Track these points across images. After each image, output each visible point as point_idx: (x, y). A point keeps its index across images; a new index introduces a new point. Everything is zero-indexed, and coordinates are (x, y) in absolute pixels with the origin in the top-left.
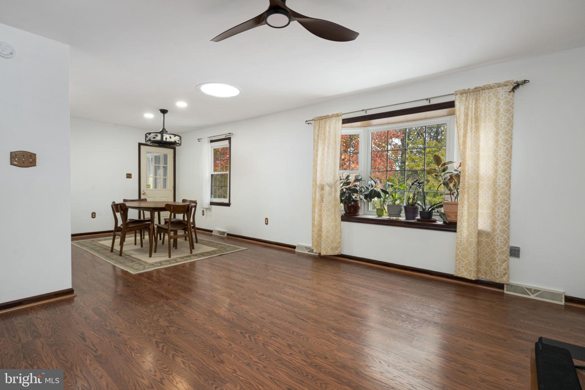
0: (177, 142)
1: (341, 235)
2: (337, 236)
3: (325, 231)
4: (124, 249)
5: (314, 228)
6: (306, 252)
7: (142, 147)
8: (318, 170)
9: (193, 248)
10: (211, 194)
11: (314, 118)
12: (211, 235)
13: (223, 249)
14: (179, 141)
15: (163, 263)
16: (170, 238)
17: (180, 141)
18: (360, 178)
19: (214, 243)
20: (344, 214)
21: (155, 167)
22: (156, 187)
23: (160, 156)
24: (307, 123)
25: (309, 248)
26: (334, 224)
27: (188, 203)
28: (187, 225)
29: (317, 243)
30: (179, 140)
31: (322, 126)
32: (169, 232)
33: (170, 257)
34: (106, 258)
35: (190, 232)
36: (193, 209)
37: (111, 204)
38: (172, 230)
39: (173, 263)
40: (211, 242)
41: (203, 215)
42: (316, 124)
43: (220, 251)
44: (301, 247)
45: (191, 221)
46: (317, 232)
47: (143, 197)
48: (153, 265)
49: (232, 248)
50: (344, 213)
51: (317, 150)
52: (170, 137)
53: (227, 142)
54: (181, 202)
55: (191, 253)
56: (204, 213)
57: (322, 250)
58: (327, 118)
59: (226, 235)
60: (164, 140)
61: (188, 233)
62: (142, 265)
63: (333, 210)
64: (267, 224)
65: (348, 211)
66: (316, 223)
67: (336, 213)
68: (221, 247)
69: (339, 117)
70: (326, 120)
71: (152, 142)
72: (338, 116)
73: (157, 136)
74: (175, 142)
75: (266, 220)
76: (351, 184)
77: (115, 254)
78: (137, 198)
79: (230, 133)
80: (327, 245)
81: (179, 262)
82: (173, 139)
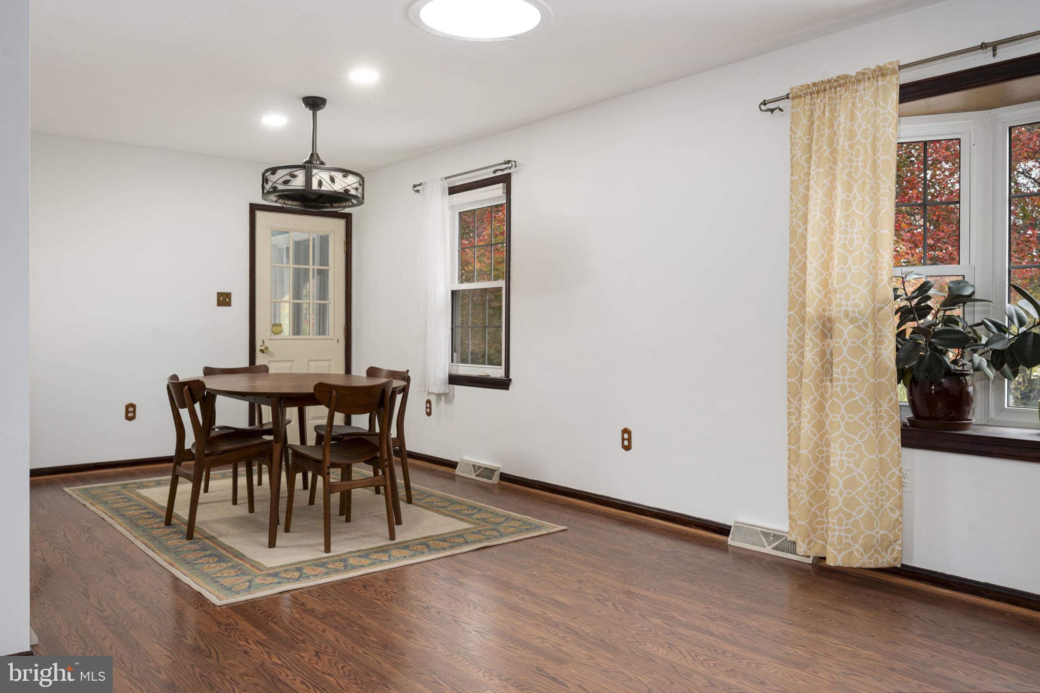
0: (353, 192)
1: (901, 498)
2: (887, 499)
3: (841, 482)
4: (200, 517)
5: (795, 470)
6: (768, 550)
7: (259, 214)
8: (809, 266)
9: (399, 522)
10: (453, 350)
11: (792, 89)
12: (453, 477)
13: (490, 526)
14: (357, 189)
15: (306, 571)
16: (329, 489)
17: (360, 190)
18: (967, 292)
19: (461, 504)
20: (909, 420)
21: (297, 272)
22: (297, 329)
23: (308, 240)
24: (763, 107)
25: (776, 537)
26: (874, 456)
27: (383, 380)
28: (378, 449)
29: (810, 523)
30: (357, 185)
31: (824, 113)
32: (327, 471)
33: (328, 549)
34: (149, 543)
35: (387, 470)
36: (399, 398)
37: (167, 383)
38: (333, 465)
39: (337, 571)
40: (453, 502)
41: (429, 414)
42: (798, 110)
43: (479, 532)
44: (749, 531)
45: (394, 433)
46: (808, 482)
47: (260, 360)
48: (276, 575)
49: (517, 524)
50: (911, 415)
51: (806, 200)
52: (332, 180)
53: (498, 190)
54: (365, 375)
55: (392, 537)
56: (430, 408)
57: (828, 547)
58: (840, 86)
59: (496, 479)
60: (315, 186)
61: (384, 473)
62: (244, 573)
63: (870, 407)
64: (627, 448)
65: (924, 412)
66: (803, 452)
67: (880, 418)
68: (484, 520)
69: (888, 78)
70: (836, 93)
71: (280, 197)
72: (883, 75)
73: (294, 176)
74: (347, 191)
75: (626, 436)
76: (933, 311)
77: (175, 532)
78: (245, 363)
79: (508, 162)
80: (849, 531)
81: (354, 567)
82: (341, 184)
